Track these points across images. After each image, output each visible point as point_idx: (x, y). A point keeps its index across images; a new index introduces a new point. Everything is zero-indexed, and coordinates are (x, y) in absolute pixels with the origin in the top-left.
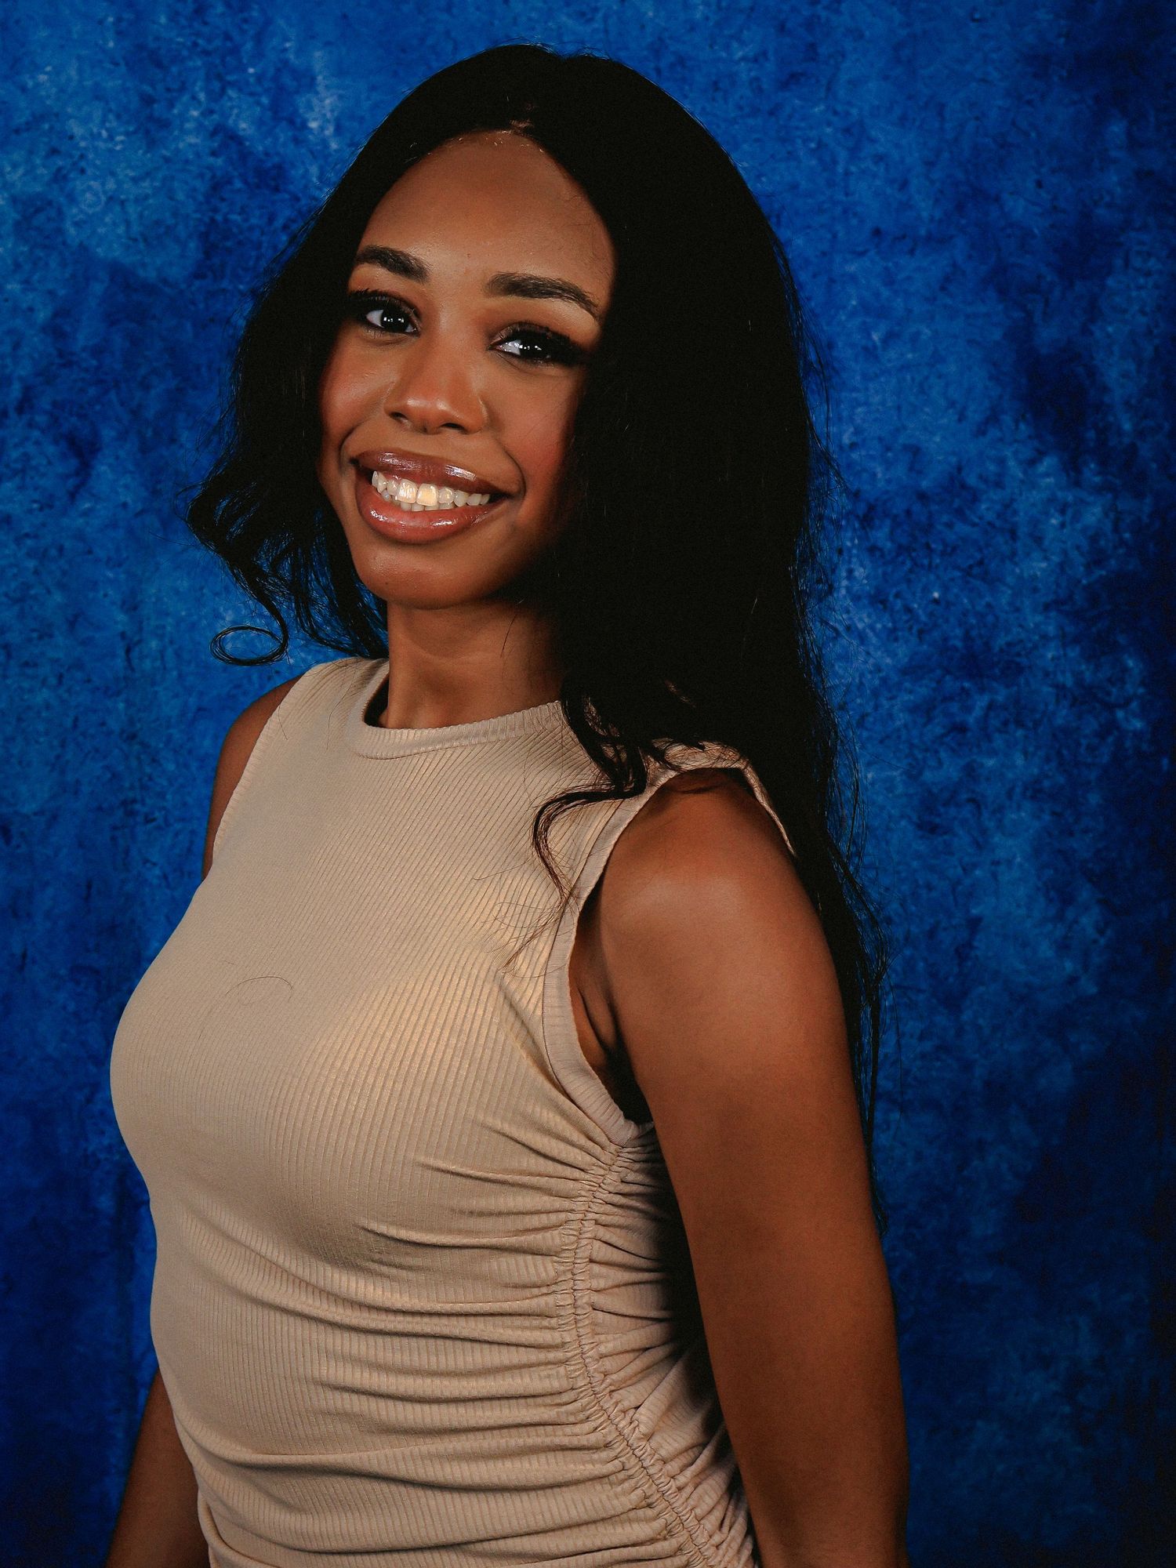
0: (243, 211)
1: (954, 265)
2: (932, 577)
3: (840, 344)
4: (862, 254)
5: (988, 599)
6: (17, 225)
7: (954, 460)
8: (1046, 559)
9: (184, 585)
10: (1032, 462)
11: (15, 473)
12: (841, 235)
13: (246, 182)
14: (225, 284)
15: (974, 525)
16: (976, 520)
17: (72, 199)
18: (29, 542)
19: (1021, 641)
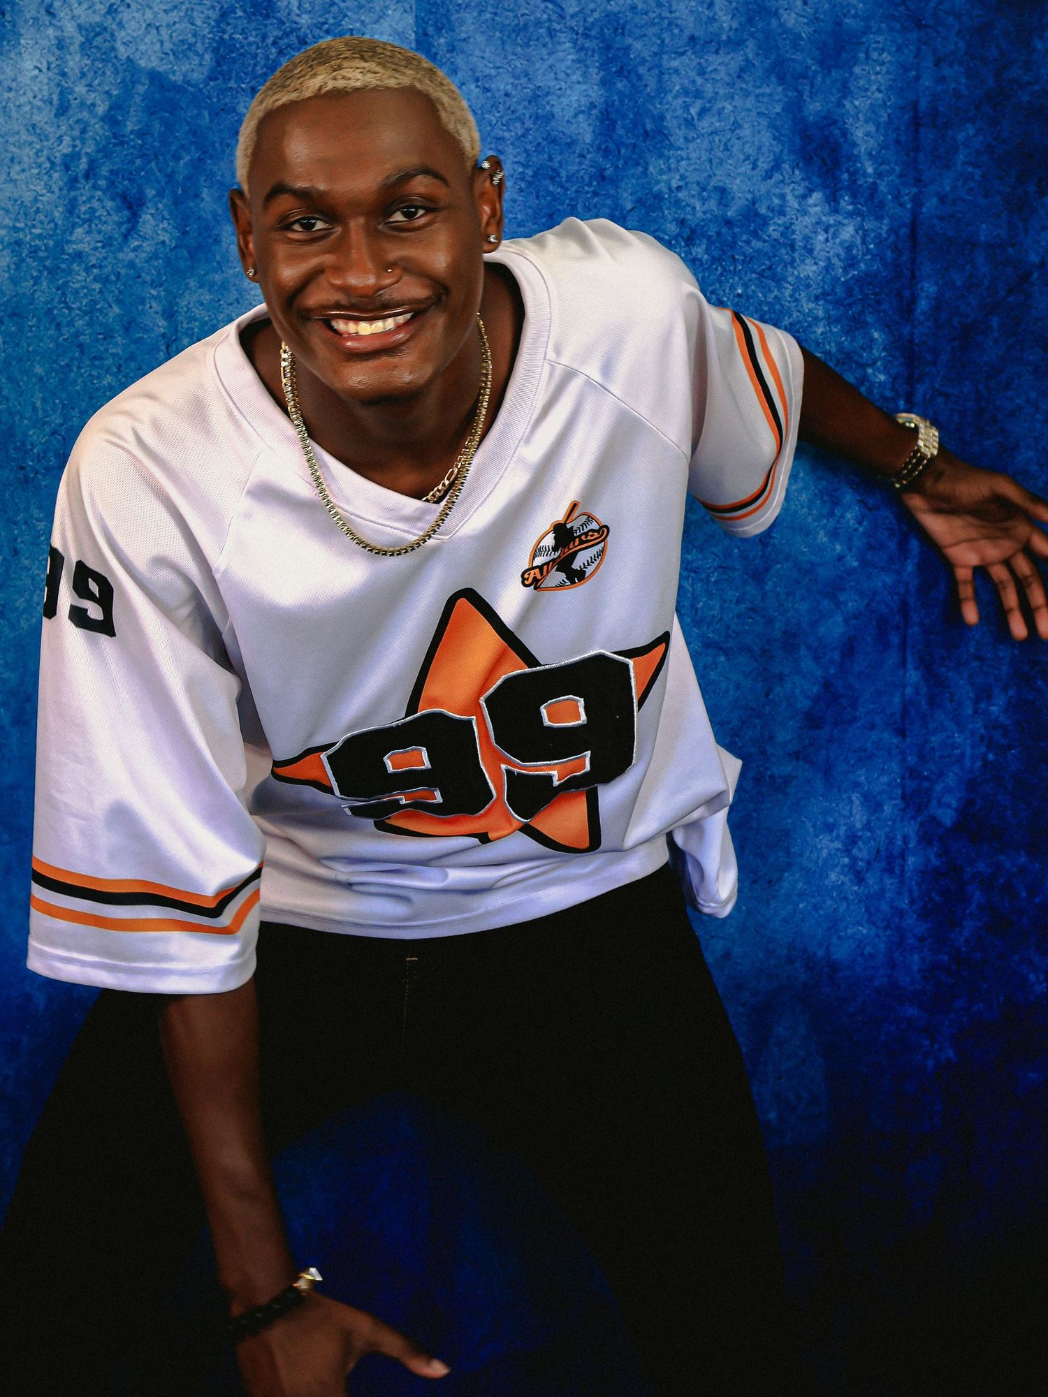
0: (243, 32)
1: (747, 60)
2: (736, 279)
3: (668, 117)
4: (683, 54)
5: (776, 292)
6: (82, 44)
7: (749, 196)
8: (816, 264)
9: (207, 297)
10: (804, 197)
11: (85, 221)
12: (667, 41)
13: (245, 11)
14: (232, 84)
15: (765, 241)
16: (767, 238)
17: (121, 25)
18: (95, 271)
19: (799, 322)
